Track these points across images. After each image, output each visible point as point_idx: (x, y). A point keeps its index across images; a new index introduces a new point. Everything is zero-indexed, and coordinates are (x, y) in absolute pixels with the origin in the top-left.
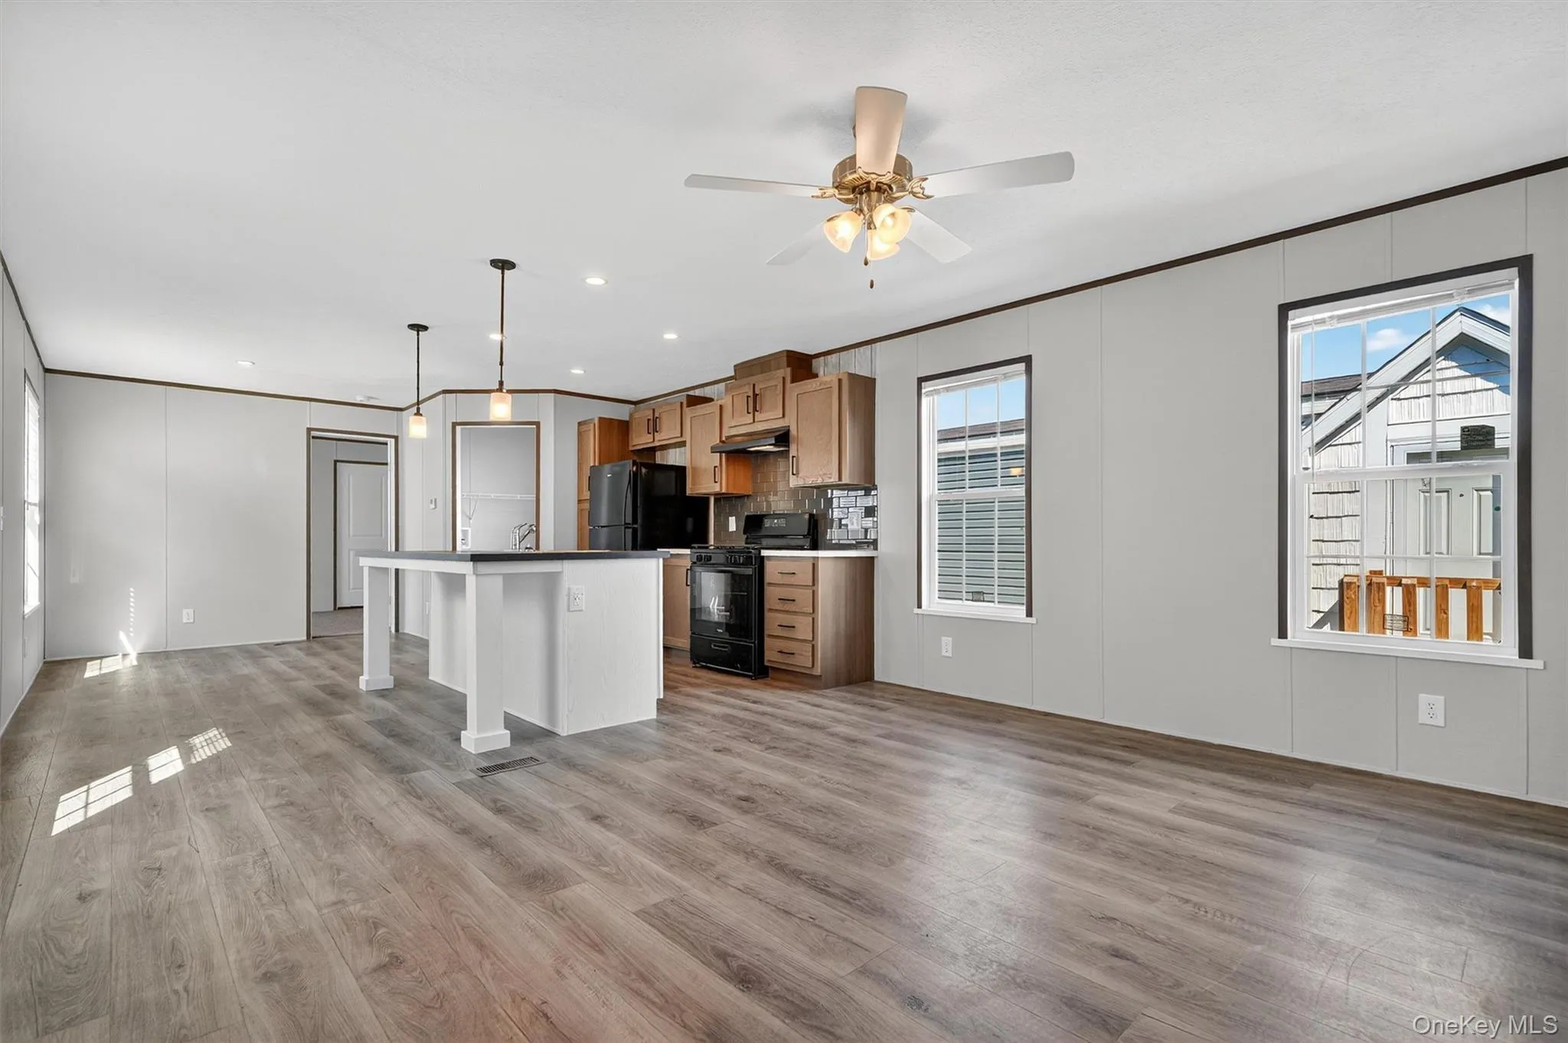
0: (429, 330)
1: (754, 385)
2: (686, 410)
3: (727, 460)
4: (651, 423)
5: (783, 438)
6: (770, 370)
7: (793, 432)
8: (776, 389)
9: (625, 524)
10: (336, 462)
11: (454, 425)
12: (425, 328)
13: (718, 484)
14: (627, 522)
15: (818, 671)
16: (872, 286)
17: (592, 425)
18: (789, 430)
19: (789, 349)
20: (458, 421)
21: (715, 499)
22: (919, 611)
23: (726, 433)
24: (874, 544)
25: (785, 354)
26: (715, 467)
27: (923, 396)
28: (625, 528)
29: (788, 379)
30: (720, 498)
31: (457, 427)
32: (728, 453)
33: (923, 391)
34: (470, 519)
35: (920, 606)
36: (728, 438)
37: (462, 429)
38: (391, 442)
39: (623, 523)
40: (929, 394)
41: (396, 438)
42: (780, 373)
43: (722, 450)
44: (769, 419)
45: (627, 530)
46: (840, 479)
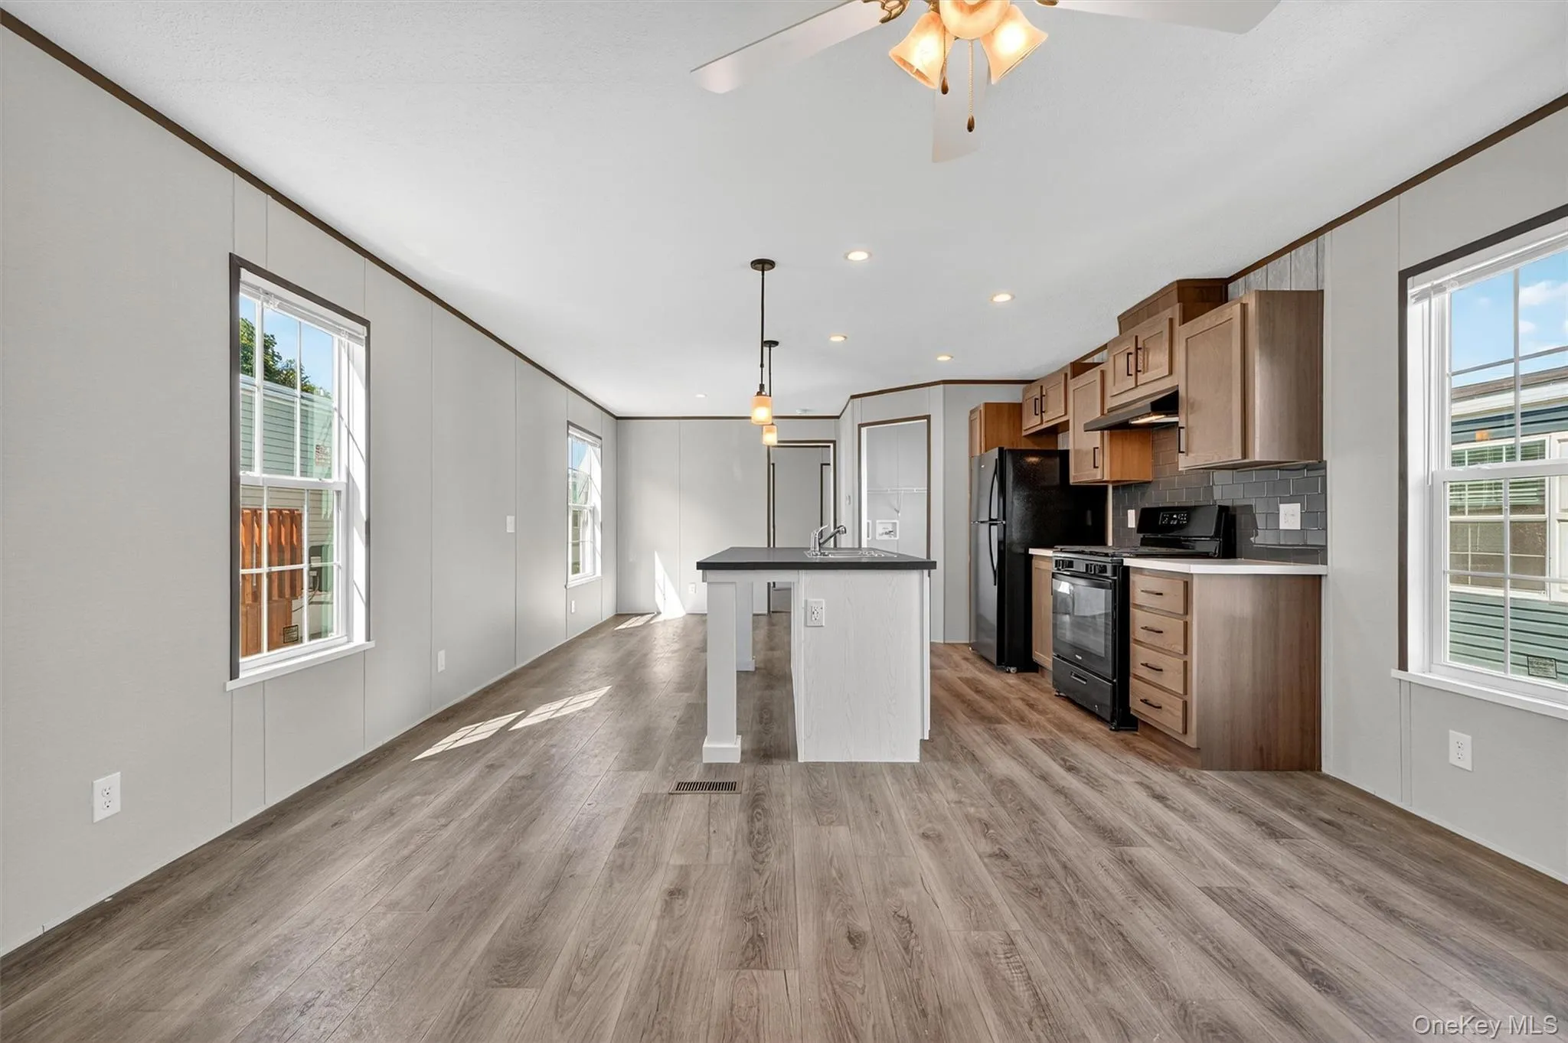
0: (779, 344)
1: (1136, 337)
2: (1071, 382)
3: (1111, 436)
4: (1038, 402)
5: (1168, 403)
6: (1158, 313)
7: (1182, 393)
8: (1162, 336)
9: (991, 519)
10: (822, 465)
11: (861, 426)
12: (776, 343)
13: (1099, 471)
14: (992, 517)
15: (1191, 741)
16: (970, 128)
17: (978, 413)
18: (1177, 392)
19: (1178, 278)
20: (863, 422)
21: (1114, 488)
22: (1401, 674)
23: (1111, 403)
24: (1319, 553)
25: (1176, 286)
26: (1095, 449)
27: (1410, 301)
28: (990, 525)
29: (1177, 322)
30: (1122, 487)
31: (862, 429)
32: (1110, 428)
33: (1410, 292)
34: (898, 512)
35: (1403, 665)
36: (1111, 410)
37: (868, 430)
38: (832, 445)
39: (987, 519)
40: (1420, 297)
41: (834, 442)
42: (1167, 313)
43: (1103, 425)
44: (1155, 381)
45: (992, 527)
46: (1245, 455)
